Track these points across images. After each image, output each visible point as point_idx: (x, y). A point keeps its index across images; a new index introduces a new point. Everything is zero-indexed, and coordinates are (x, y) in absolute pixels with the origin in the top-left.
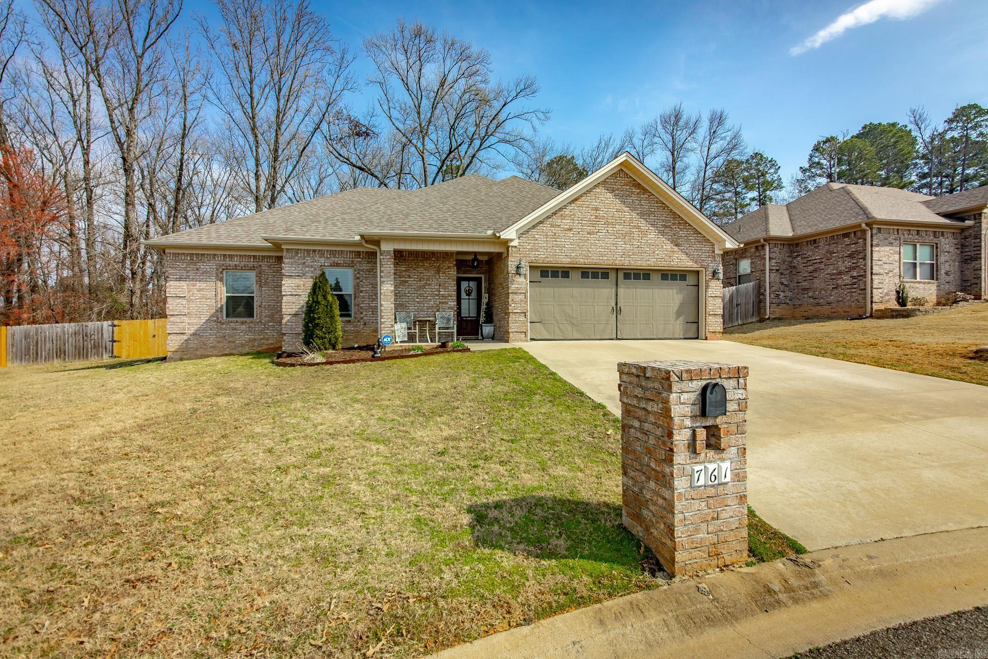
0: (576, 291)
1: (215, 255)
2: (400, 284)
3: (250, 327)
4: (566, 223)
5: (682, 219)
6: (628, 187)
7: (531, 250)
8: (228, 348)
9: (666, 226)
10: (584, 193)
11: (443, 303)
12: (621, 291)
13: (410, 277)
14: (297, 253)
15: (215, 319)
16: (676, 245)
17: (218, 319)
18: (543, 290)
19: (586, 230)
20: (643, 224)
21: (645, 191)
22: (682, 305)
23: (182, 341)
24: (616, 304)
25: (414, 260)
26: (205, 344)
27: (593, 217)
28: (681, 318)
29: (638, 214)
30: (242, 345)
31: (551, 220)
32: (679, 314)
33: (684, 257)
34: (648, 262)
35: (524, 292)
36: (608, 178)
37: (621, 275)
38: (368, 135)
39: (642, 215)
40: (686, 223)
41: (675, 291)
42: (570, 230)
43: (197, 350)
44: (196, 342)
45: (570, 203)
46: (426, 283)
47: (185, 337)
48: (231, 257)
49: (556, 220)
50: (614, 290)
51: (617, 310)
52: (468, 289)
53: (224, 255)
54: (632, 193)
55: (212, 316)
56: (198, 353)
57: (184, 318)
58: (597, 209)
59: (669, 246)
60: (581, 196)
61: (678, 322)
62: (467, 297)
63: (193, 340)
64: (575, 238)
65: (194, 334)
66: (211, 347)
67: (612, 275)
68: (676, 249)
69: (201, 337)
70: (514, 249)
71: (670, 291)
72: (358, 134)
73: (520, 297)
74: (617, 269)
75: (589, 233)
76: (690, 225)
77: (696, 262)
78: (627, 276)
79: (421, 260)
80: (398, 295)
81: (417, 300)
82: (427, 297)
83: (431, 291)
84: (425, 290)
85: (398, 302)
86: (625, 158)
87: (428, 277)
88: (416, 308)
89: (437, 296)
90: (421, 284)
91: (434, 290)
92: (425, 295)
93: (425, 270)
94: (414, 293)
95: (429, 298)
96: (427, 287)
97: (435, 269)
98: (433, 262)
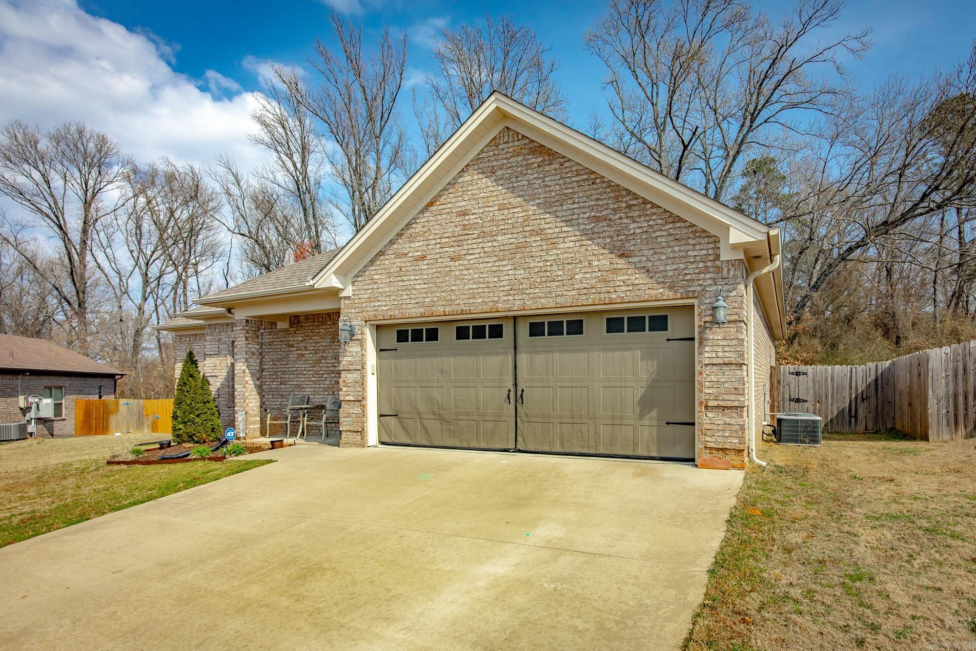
0: (450, 362)
2: (297, 359)
4: (417, 247)
5: (636, 197)
6: (520, 158)
7: (370, 300)
9: (597, 219)
10: (445, 189)
12: (523, 358)
16: (622, 256)
18: (399, 362)
19: (446, 255)
20: (551, 224)
21: (552, 155)
22: (654, 385)
24: (516, 385)
27: (459, 229)
28: (654, 413)
29: (538, 205)
31: (395, 246)
32: (646, 404)
33: (640, 278)
35: (359, 367)
36: (482, 151)
37: (524, 329)
39: (547, 205)
40: (645, 202)
41: (639, 353)
42: (423, 258)
45: (422, 212)
49: (402, 246)
50: (510, 358)
51: (517, 397)
54: (528, 166)
58: (465, 213)
59: (604, 260)
60: (440, 195)
61: (646, 422)
64: (430, 271)
67: (507, 331)
68: (621, 263)
70: (347, 302)
71: (627, 354)
73: (355, 375)
74: (515, 318)
75: (452, 259)
76: (654, 206)
77: (671, 288)
78: (536, 330)
79: (316, 326)
80: (295, 372)
81: (313, 379)
82: (323, 374)
83: (327, 367)
84: (321, 365)
85: (295, 383)
86: (494, 106)
87: (323, 348)
88: (312, 390)
89: (333, 373)
90: (317, 358)
91: (330, 365)
92: (321, 372)
93: (321, 338)
94: (310, 370)
95: (325, 376)
96: (323, 361)
97: (330, 337)
98: (328, 327)
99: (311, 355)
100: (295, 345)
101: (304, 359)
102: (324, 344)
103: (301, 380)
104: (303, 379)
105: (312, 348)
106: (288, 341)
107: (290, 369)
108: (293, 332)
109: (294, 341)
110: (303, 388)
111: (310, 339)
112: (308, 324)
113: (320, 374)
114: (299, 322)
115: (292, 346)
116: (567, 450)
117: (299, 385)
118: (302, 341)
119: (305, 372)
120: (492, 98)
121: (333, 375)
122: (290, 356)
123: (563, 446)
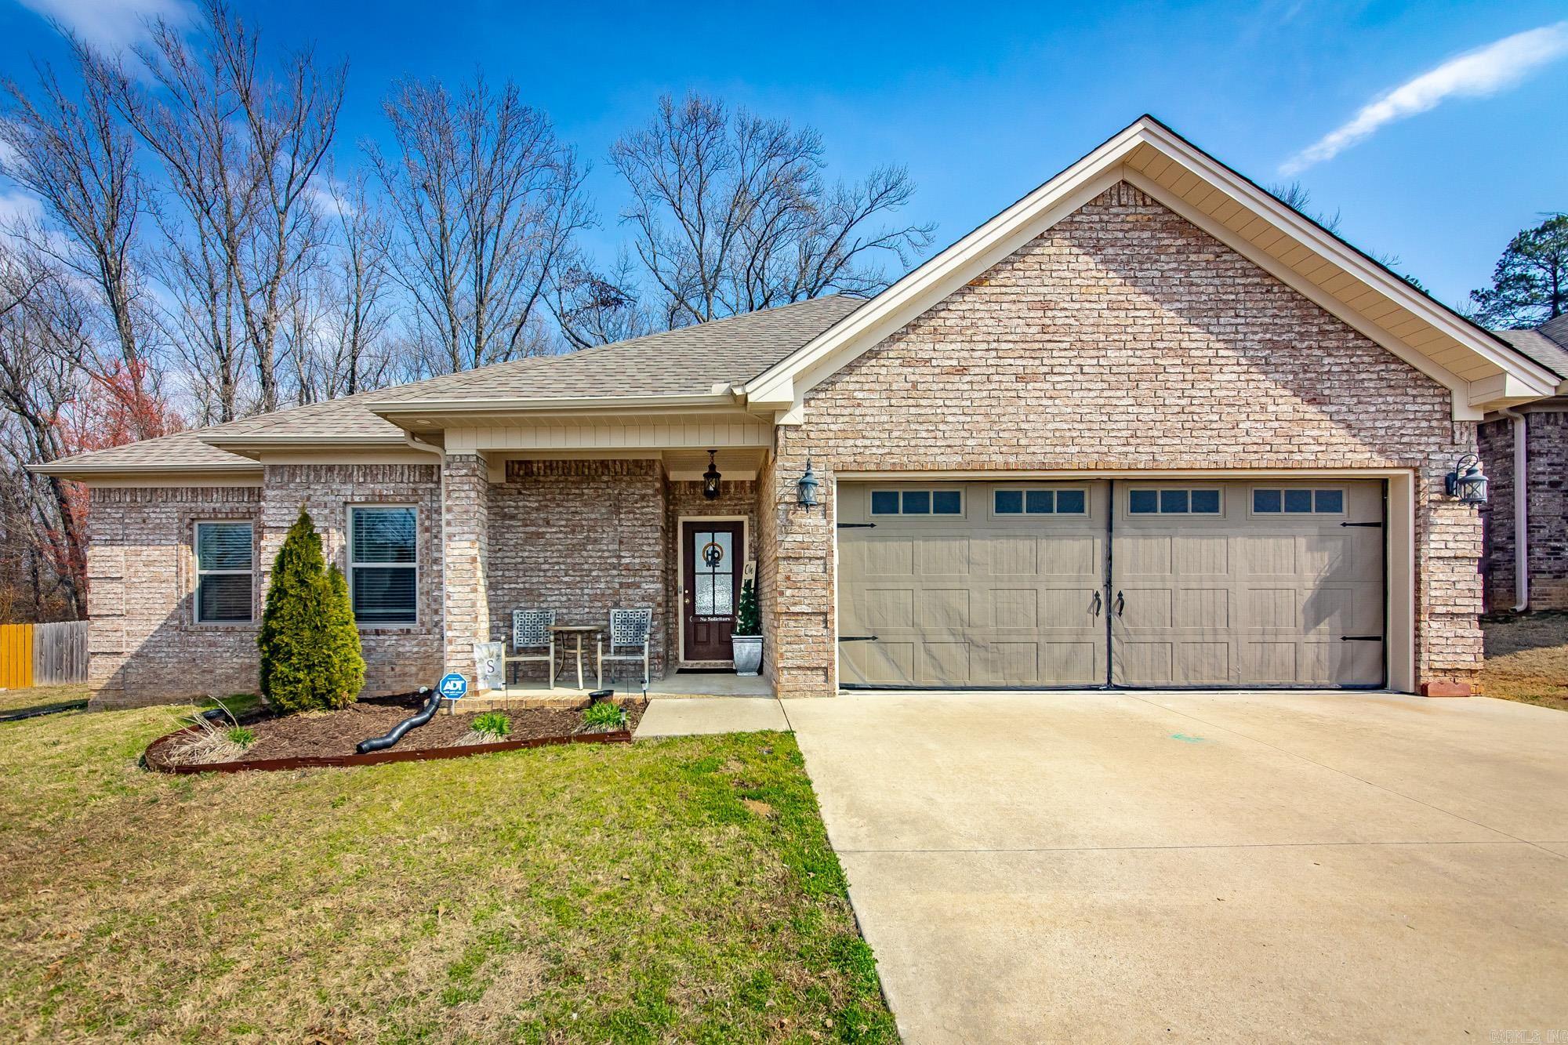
0: (982, 548)
1: (175, 490)
2: (525, 541)
3: (242, 641)
4: (950, 351)
5: (1333, 319)
6: (1146, 235)
7: (844, 434)
8: (202, 683)
9: (1274, 345)
10: (1006, 262)
11: (629, 586)
12: (1123, 546)
13: (548, 523)
14: (294, 475)
15: (175, 624)
16: (1312, 401)
17: (181, 622)
18: (879, 546)
19: (1013, 370)
20: (1197, 340)
21: (1204, 239)
22: (1325, 587)
23: (116, 669)
24: (1109, 584)
25: (557, 481)
26: (157, 676)
27: (1034, 329)
28: (1324, 626)
29: (1179, 311)
30: (228, 679)
31: (902, 345)
32: (1318, 610)
33: (1340, 435)
34: (1213, 457)
35: (820, 554)
36: (1080, 212)
37: (1122, 500)
38: (620, 302)
39: (1192, 313)
40: (1347, 329)
41: (1302, 542)
42: (962, 370)
43: (143, 687)
44: (141, 671)
45: (961, 293)
46: (588, 538)
47: (122, 661)
48: (206, 491)
49: (919, 345)
50: (1099, 543)
51: (1111, 603)
52: (710, 549)
53: (194, 490)
54: (1161, 249)
55: (172, 617)
56: (145, 693)
57: (121, 621)
58: (1045, 306)
59: (1287, 404)
60: (996, 270)
61: (1312, 637)
62: (710, 569)
63: (137, 668)
64: (976, 395)
65: (137, 655)
66: (169, 682)
67: (1095, 501)
68: (1311, 411)
69: (151, 660)
70: (791, 435)
71: (1286, 543)
72: (605, 303)
73: (811, 568)
74: (1111, 483)
75: (1019, 378)
76: (1359, 335)
77: (1381, 452)
78: (1142, 502)
79: (573, 482)
80: (521, 567)
81: (566, 579)
82: (591, 571)
83: (600, 557)
84: (585, 553)
85: (521, 586)
86: (1138, 140)
87: (592, 523)
88: (564, 599)
89: (614, 568)
90: (575, 541)
91: (606, 554)
92: (586, 567)
93: (585, 505)
94: (558, 563)
95: (594, 573)
96: (590, 547)
97: (608, 504)
98: (603, 486)
99: (561, 536)
100: (520, 516)
101: (542, 541)
102: (593, 516)
103: (535, 580)
104: (542, 579)
105: (563, 523)
106: (503, 508)
107: (507, 560)
108: (515, 492)
109: (517, 508)
110: (541, 595)
111: (558, 505)
112: (553, 478)
113: (582, 570)
114: (529, 473)
115: (513, 517)
116: (1194, 682)
117: (532, 590)
118: (537, 509)
119: (546, 567)
120: (1139, 126)
121: (615, 572)
122: (507, 536)
123: (1186, 677)
